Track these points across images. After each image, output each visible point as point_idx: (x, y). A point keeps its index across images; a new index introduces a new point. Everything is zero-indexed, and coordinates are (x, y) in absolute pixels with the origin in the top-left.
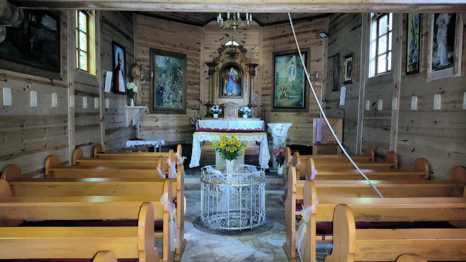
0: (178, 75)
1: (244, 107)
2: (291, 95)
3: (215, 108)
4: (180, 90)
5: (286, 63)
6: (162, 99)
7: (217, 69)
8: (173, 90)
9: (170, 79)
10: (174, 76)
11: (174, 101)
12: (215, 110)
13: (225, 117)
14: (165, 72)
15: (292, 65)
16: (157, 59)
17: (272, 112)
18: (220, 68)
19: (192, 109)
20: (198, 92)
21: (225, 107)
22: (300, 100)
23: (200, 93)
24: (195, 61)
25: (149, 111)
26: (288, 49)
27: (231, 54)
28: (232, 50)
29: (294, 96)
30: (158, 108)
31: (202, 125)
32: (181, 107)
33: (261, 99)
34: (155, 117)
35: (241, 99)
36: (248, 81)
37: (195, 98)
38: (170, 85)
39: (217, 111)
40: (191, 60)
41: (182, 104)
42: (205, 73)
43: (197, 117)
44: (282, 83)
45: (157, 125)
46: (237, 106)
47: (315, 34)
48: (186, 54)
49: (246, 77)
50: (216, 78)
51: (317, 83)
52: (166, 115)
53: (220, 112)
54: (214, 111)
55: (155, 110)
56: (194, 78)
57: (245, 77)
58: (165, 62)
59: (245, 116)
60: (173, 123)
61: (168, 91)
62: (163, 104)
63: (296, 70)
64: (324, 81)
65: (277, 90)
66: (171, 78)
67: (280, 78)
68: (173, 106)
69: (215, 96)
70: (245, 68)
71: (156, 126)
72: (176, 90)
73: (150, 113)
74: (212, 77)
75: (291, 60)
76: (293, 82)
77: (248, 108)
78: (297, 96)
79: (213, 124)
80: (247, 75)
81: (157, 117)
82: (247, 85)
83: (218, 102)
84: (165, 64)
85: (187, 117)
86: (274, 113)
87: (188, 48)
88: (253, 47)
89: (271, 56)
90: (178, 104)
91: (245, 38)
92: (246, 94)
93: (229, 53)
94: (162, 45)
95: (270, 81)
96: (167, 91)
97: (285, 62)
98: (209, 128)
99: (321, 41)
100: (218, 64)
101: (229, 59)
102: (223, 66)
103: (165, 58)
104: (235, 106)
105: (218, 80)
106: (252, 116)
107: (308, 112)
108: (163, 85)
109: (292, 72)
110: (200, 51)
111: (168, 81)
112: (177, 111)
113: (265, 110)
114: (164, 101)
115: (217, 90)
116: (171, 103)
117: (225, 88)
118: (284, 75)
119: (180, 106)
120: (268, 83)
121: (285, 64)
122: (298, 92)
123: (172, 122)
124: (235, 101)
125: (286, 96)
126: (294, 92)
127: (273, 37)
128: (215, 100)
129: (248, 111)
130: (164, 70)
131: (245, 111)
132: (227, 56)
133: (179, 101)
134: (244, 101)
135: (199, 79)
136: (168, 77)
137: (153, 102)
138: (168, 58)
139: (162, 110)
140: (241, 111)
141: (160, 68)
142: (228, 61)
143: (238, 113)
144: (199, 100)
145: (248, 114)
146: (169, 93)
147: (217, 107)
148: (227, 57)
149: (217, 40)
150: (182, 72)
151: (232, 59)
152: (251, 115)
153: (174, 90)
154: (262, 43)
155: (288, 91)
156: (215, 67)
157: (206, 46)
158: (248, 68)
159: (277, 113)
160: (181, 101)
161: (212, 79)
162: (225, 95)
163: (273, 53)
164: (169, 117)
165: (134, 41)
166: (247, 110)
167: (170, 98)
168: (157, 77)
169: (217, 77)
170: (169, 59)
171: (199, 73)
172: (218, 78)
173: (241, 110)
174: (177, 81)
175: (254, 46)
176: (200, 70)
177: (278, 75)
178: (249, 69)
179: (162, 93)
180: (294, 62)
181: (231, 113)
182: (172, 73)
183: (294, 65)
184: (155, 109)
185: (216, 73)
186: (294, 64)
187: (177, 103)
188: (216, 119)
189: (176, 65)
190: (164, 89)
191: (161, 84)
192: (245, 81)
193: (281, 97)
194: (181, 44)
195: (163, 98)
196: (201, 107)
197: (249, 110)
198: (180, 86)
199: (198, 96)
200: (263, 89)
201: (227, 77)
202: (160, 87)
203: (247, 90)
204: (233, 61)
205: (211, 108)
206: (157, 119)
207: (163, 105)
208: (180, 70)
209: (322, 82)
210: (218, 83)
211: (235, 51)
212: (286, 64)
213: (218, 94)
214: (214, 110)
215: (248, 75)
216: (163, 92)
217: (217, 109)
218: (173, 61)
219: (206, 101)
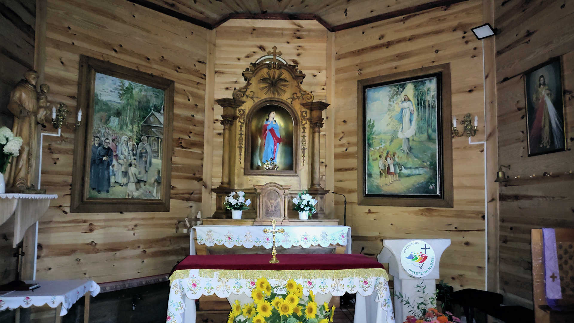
0: (153, 123)
1: (302, 194)
2: (406, 168)
3: (236, 197)
4: (156, 157)
5: (390, 100)
6: (106, 175)
7: (242, 112)
8: (138, 155)
9: (132, 131)
10: (142, 123)
11: (139, 181)
12: (235, 202)
13: (258, 218)
14: (118, 114)
15: (406, 104)
16: (97, 81)
17: (359, 204)
18: (247, 111)
19: (183, 200)
20: (198, 162)
21: (259, 194)
22: (431, 178)
23: (202, 166)
24: (193, 96)
25: (69, 205)
26: (395, 71)
27: (272, 82)
28: (274, 75)
29: (413, 170)
30: (97, 199)
31: (205, 237)
32: (156, 194)
33: (333, 177)
34: (85, 222)
35: (292, 178)
36: (307, 139)
37: (191, 175)
38: (130, 143)
39: (240, 204)
40: (184, 93)
41: (159, 187)
42: (214, 123)
43: (196, 217)
44: (382, 143)
45: (89, 241)
46: (287, 191)
47: (460, 34)
48: (172, 79)
49: (304, 130)
50: (238, 132)
51: (472, 141)
52: (116, 215)
53: (246, 206)
54: (233, 204)
55: (86, 203)
56: (191, 133)
57: (302, 130)
58: (121, 92)
59: (304, 215)
60: (134, 234)
61: (125, 158)
62: (111, 189)
63: (415, 113)
64: (490, 135)
65: (371, 158)
66: (134, 130)
67: (376, 133)
68: (136, 194)
69: (236, 171)
70: (302, 112)
71: (87, 244)
72: (146, 157)
73: (71, 212)
74: (230, 130)
75: (403, 94)
76: (411, 139)
77: (311, 197)
78: (421, 171)
79: (230, 235)
80: (305, 126)
81: (92, 221)
82: (306, 147)
83: (241, 185)
84: (121, 96)
85: (172, 219)
86: (366, 208)
87: (177, 68)
88: (315, 72)
89: (354, 88)
90: (151, 189)
91: (299, 55)
92: (303, 168)
93: (267, 78)
94: (113, 54)
95: (354, 139)
96: (122, 157)
97: (388, 99)
98: (221, 244)
99: (475, 49)
100: (244, 102)
101: (266, 93)
102: (254, 107)
103: (122, 83)
104: (281, 192)
105: (243, 137)
106: (319, 215)
107: (452, 207)
108: (111, 142)
109: (406, 119)
110: (205, 79)
111: (127, 135)
112: (146, 204)
113: (345, 202)
114: (112, 180)
115: (240, 159)
116: (132, 187)
117: (257, 154)
118: (387, 125)
119: (154, 194)
120: (348, 144)
121: (388, 103)
122: (424, 162)
123: (132, 232)
124: (281, 181)
125: (392, 170)
126: (412, 162)
127: (359, 51)
128: (236, 180)
129: (310, 203)
130: (117, 110)
131: (305, 203)
132: (264, 85)
133: (153, 180)
134: (300, 181)
135: (202, 134)
136: (127, 126)
137: (83, 185)
138: (127, 83)
139: (107, 203)
140: (294, 205)
141: (106, 104)
142: (264, 96)
143: (288, 209)
144: (200, 179)
145: (310, 210)
146: (129, 163)
147: (239, 195)
148: (263, 88)
149: (242, 56)
150: (162, 117)
151: (273, 93)
152: (317, 213)
153: (141, 157)
154: (334, 65)
155: (397, 159)
156: (238, 109)
157: (217, 70)
158: (308, 111)
159: (373, 208)
160: (158, 182)
161: (230, 134)
162: (258, 168)
163: (359, 81)
164: (125, 220)
165: (35, 32)
166: (308, 202)
167: (130, 174)
168: (96, 123)
169: (241, 129)
170: (130, 85)
171: (202, 123)
172: (243, 133)
173: (296, 201)
174: (148, 137)
175: (317, 70)
176: (204, 116)
177: (373, 126)
178: (310, 113)
179: (109, 164)
180: (411, 98)
181: (272, 209)
182: (137, 117)
183: (409, 102)
184: (85, 200)
185: (239, 121)
186: (409, 100)
187: (147, 186)
188: (238, 222)
189: (148, 101)
190: (115, 154)
191: (107, 141)
192: (301, 139)
193: (381, 174)
194: (163, 57)
195: (111, 174)
196: (205, 195)
197: (313, 202)
198: (156, 147)
199: (199, 171)
200: (337, 156)
201: (262, 131)
202: (104, 148)
203: (306, 159)
204: (276, 96)
205: (226, 198)
206: (91, 224)
207: (111, 192)
208: (159, 111)
209: (485, 137)
210: (244, 143)
211: (280, 75)
212: (391, 103)
213: (243, 166)
214: (233, 202)
215: (307, 126)
216: (112, 161)
217: (241, 200)
218: (141, 90)
219: (217, 182)
